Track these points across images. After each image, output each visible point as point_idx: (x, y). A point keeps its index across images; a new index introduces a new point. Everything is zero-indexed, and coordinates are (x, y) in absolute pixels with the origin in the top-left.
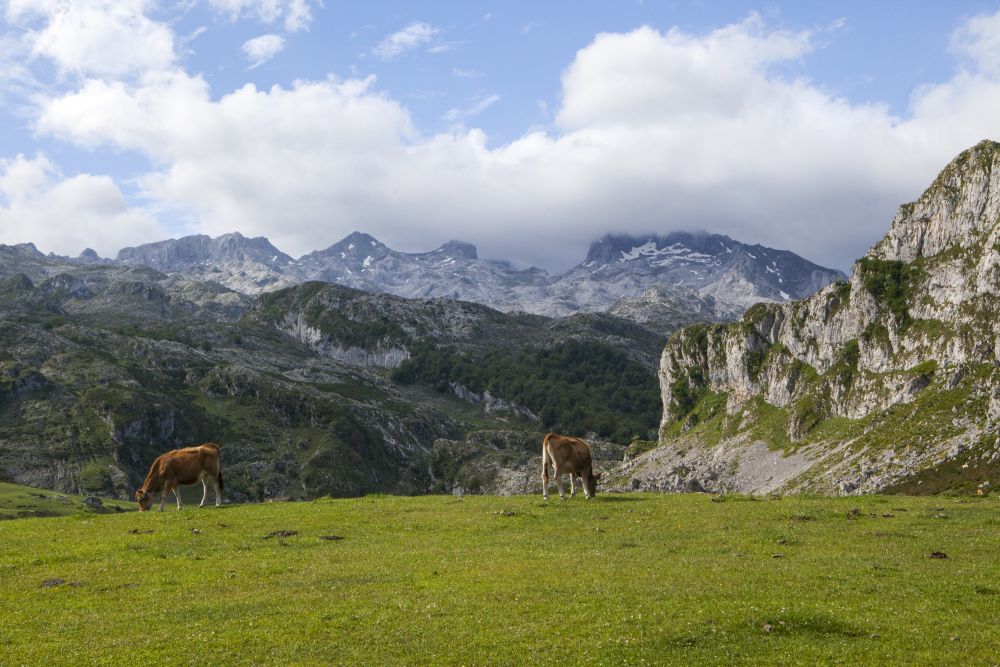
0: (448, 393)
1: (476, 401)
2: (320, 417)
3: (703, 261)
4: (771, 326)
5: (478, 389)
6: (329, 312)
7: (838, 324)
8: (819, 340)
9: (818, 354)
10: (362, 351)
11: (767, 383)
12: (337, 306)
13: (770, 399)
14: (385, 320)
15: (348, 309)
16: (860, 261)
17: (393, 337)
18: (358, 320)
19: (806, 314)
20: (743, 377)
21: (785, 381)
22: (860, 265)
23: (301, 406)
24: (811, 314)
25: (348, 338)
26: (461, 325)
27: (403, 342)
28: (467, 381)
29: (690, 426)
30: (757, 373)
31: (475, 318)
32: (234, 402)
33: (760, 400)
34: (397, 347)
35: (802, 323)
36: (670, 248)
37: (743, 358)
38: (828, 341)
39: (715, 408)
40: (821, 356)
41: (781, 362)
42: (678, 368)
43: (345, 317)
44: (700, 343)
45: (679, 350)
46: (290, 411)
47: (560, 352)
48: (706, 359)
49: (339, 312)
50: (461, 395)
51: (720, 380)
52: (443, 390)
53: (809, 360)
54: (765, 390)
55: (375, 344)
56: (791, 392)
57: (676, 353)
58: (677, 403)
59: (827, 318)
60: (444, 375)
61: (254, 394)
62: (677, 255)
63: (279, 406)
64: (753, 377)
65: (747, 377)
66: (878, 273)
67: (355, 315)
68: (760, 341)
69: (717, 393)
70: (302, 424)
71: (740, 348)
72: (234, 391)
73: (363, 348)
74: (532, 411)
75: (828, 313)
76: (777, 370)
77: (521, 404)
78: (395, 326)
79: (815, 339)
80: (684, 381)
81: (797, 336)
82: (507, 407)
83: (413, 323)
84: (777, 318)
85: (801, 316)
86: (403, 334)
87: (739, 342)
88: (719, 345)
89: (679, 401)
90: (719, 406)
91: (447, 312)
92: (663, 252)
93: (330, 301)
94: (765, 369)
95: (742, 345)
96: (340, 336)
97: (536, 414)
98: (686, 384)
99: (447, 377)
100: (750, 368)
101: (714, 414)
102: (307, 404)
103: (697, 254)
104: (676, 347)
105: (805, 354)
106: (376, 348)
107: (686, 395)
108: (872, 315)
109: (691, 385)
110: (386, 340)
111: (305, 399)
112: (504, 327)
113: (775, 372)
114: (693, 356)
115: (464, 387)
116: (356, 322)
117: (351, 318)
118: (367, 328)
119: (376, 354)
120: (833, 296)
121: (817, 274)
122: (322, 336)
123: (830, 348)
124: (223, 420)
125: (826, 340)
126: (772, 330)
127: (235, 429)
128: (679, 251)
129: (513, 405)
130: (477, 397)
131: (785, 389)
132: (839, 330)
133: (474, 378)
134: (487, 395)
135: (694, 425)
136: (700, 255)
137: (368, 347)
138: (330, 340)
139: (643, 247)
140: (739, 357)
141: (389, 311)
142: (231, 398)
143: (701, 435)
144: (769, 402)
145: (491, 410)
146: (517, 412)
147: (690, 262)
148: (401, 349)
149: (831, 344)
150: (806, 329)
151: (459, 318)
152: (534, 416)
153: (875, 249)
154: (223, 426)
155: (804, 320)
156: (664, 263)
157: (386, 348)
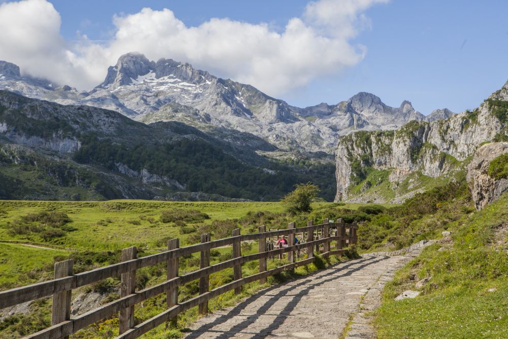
0: (114, 170)
1: (134, 176)
2: (83, 180)
3: (190, 88)
4: (423, 134)
5: (137, 168)
6: (11, 111)
7: (471, 133)
8: (456, 142)
9: (456, 149)
10: (41, 140)
11: (423, 164)
12: (16, 107)
13: (426, 173)
14: (56, 118)
15: (26, 110)
16: (488, 100)
17: (65, 131)
18: (35, 117)
19: (448, 127)
20: (408, 161)
21: (437, 163)
22: (488, 103)
23: (68, 172)
24: (452, 127)
25: (30, 130)
26: (107, 125)
27: (73, 135)
28: (128, 163)
29: (367, 188)
30: (416, 159)
31: (115, 121)
32: (18, 168)
33: (420, 174)
34: (69, 137)
35: (446, 132)
36: (166, 78)
37: (407, 150)
38: (464, 143)
39: (381, 178)
40: (459, 150)
41: (433, 153)
42: (352, 155)
43: (24, 116)
44: (367, 142)
45: (352, 145)
46: (61, 176)
47: (180, 146)
48: (371, 151)
49: (19, 111)
50: (123, 172)
51: (381, 162)
52: (111, 168)
53: (450, 152)
54: (423, 167)
55: (51, 135)
56: (441, 170)
57: (350, 147)
58: (355, 175)
59: (462, 130)
60: (112, 158)
61: (33, 164)
62: (170, 83)
63: (54, 172)
64: (414, 161)
65: (410, 161)
66: (500, 107)
67: (32, 115)
68: (417, 142)
69: (379, 170)
70: (70, 184)
71: (405, 145)
72: (17, 161)
73: (42, 138)
74: (180, 183)
75: (463, 127)
76: (430, 157)
77: (172, 178)
78: (65, 124)
79: (453, 142)
80: (358, 163)
81: (443, 140)
82: (160, 180)
83: (77, 123)
84: (426, 129)
85: (445, 128)
86: (72, 129)
87: (404, 141)
88: (380, 143)
89: (357, 174)
90: (383, 177)
91: (95, 115)
92: (160, 80)
93: (10, 103)
94: (422, 157)
95: (407, 143)
96: (24, 129)
97: (183, 185)
98: (359, 164)
99: (113, 160)
100: (412, 156)
101: (382, 182)
102: (72, 171)
103: (185, 83)
104: (350, 143)
105: (448, 149)
106: (52, 138)
107: (360, 171)
108: (498, 129)
109: (362, 165)
110: (60, 132)
111: (71, 168)
112: (136, 128)
113: (429, 159)
114: (363, 149)
115: (126, 166)
116: (33, 119)
117: (29, 116)
118: (44, 124)
119: (53, 142)
120: (466, 118)
121: (270, 102)
122: (8, 128)
123: (466, 146)
124: (17, 180)
125: (462, 142)
126: (424, 135)
127: (26, 185)
128: (172, 80)
129: (165, 179)
130: (136, 173)
131: (437, 168)
132: (471, 137)
133: (133, 161)
134: (145, 172)
135: (370, 187)
136: (188, 84)
137: (47, 137)
138: (15, 131)
139: (146, 76)
140: (405, 150)
141: (57, 113)
142: (16, 166)
143: (379, 192)
144: (426, 174)
145: (148, 182)
146: (168, 183)
147: (180, 88)
148: (73, 139)
149: (466, 144)
150: (448, 136)
151: (104, 120)
152: (181, 186)
153: (496, 94)
154: (18, 184)
155: (447, 131)
156: (162, 88)
157: (60, 138)
